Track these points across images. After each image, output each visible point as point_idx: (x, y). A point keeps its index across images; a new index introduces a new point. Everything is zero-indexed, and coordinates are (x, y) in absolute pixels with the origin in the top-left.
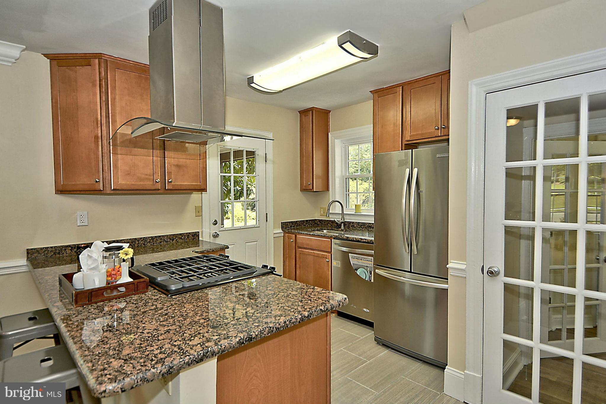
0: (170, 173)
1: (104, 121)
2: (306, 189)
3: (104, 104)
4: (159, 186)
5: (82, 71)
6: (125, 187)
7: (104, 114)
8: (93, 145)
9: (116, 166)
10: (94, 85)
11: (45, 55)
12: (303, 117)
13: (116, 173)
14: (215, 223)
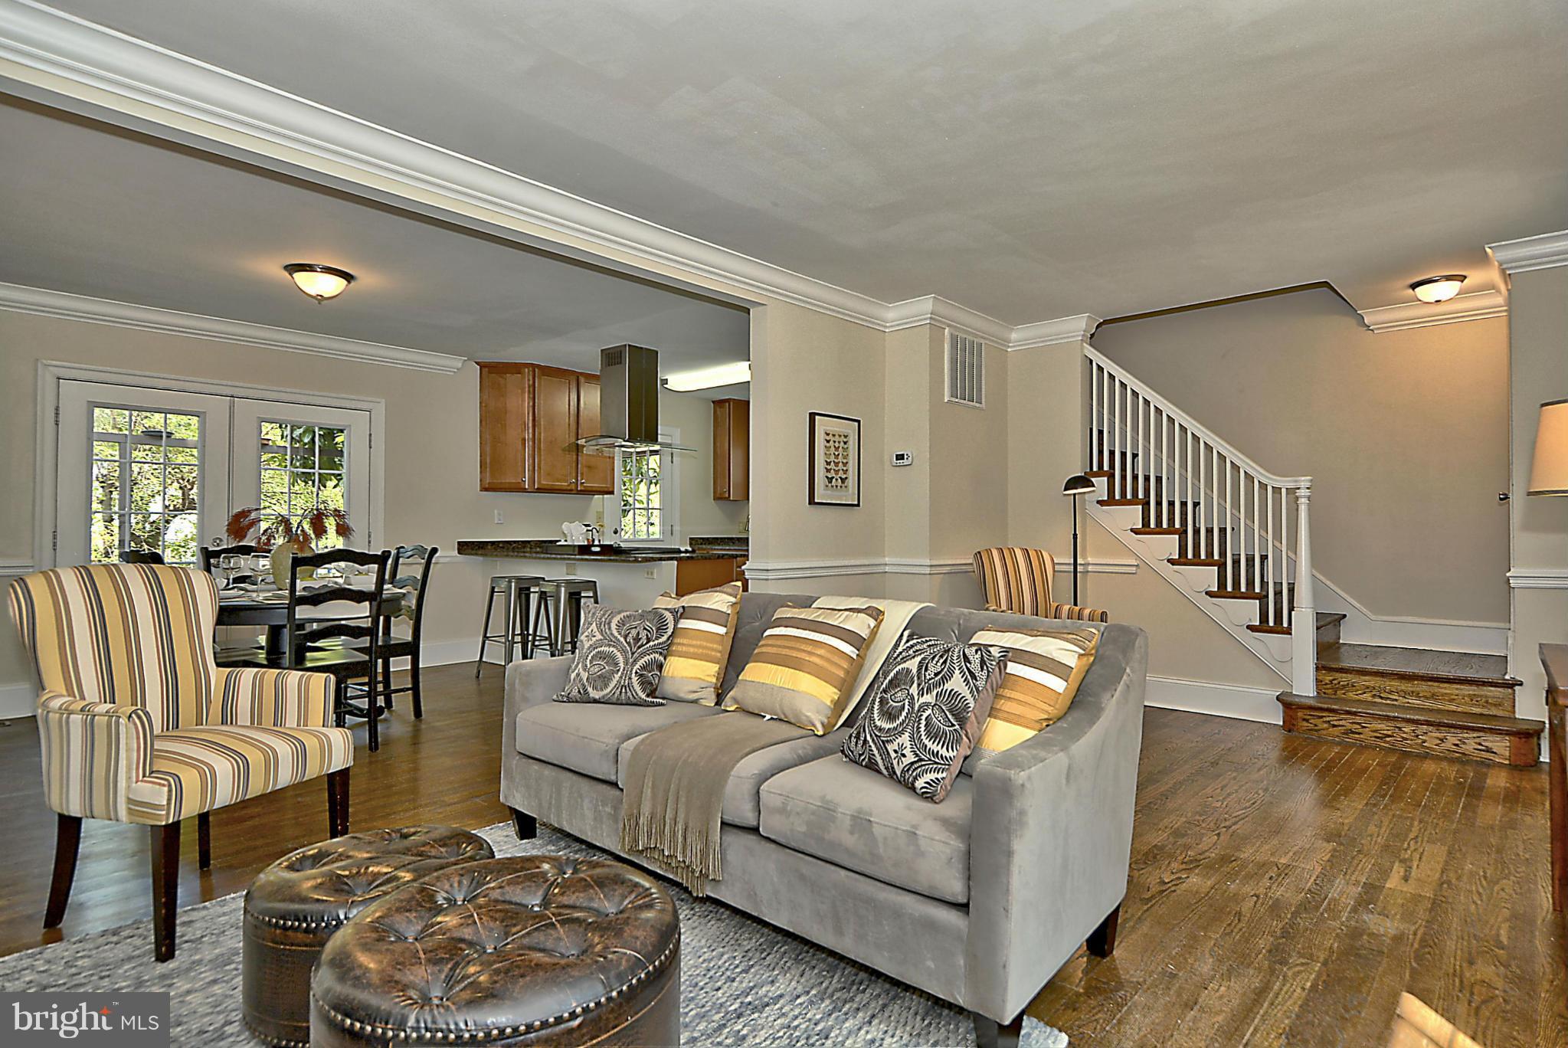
0: (582, 474)
1: (530, 425)
2: (720, 497)
3: (531, 409)
4: (573, 487)
5: (511, 379)
6: (546, 487)
7: (531, 418)
8: (520, 447)
9: (539, 468)
10: (523, 392)
11: (477, 363)
12: (718, 409)
13: (539, 473)
14: (616, 532)
